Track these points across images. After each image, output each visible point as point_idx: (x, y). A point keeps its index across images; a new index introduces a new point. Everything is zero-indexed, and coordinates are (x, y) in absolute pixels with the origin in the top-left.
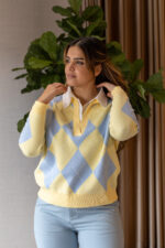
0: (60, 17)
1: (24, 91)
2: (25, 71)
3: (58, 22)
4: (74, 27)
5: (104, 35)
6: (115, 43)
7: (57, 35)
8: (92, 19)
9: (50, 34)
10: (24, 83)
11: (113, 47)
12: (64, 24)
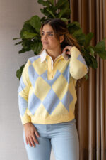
0: (42, 7)
1: (20, 52)
2: (21, 40)
3: (41, 9)
4: (51, 12)
5: (69, 18)
6: (76, 23)
7: (41, 18)
8: (62, 7)
9: (36, 17)
10: (20, 47)
11: (75, 25)
12: (45, 11)
